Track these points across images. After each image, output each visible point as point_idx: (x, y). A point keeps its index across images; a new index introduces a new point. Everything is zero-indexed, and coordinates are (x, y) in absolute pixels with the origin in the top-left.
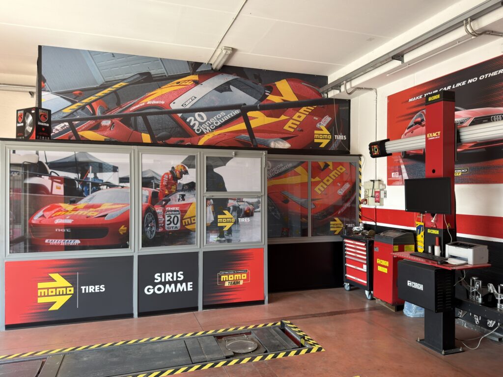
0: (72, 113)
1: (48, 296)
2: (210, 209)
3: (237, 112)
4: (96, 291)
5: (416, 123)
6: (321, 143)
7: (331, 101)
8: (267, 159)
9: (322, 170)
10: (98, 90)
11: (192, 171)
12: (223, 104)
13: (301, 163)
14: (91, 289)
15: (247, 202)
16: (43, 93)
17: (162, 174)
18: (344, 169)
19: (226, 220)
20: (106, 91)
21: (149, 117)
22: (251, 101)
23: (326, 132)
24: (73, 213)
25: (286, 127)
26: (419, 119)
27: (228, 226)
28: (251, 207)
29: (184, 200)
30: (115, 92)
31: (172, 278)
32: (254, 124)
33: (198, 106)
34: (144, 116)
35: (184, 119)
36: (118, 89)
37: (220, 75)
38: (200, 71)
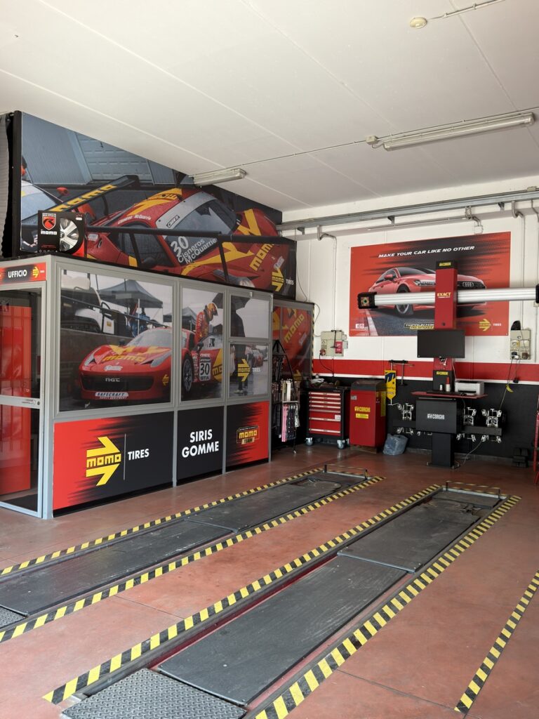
1: (97, 467)
3: (214, 241)
4: (142, 457)
5: (387, 279)
6: (276, 287)
7: (284, 241)
10: (86, 191)
12: (203, 229)
14: (137, 454)
15: (259, 350)
18: (303, 318)
19: (244, 369)
20: (93, 193)
21: (137, 236)
22: (225, 229)
23: (280, 274)
24: (123, 356)
25: (252, 265)
26: (391, 276)
27: (245, 376)
28: (261, 355)
29: (213, 345)
30: (102, 196)
31: (204, 437)
32: (227, 257)
33: (185, 228)
35: (169, 243)
36: (107, 192)
37: (200, 193)
38: (183, 184)
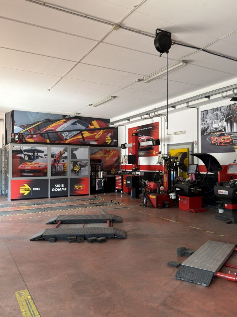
0: (24, 133)
1: (23, 191)
2: (72, 164)
3: (79, 132)
6: (108, 143)
7: (111, 128)
8: (90, 148)
9: (108, 152)
10: (32, 125)
11: (66, 153)
12: (74, 129)
13: (101, 150)
14: (36, 189)
15: (83, 163)
16: (14, 126)
17: (57, 153)
18: (115, 152)
19: (77, 168)
20: (35, 125)
21: (49, 134)
22: (83, 128)
23: (110, 138)
24: (31, 165)
25: (96, 137)
27: (78, 170)
28: (85, 164)
29: (64, 162)
30: (38, 125)
31: (60, 186)
32: (84, 136)
33: (65, 130)
34: (47, 133)
35: (61, 134)
36: (39, 124)
37: (73, 119)
38: (66, 118)
